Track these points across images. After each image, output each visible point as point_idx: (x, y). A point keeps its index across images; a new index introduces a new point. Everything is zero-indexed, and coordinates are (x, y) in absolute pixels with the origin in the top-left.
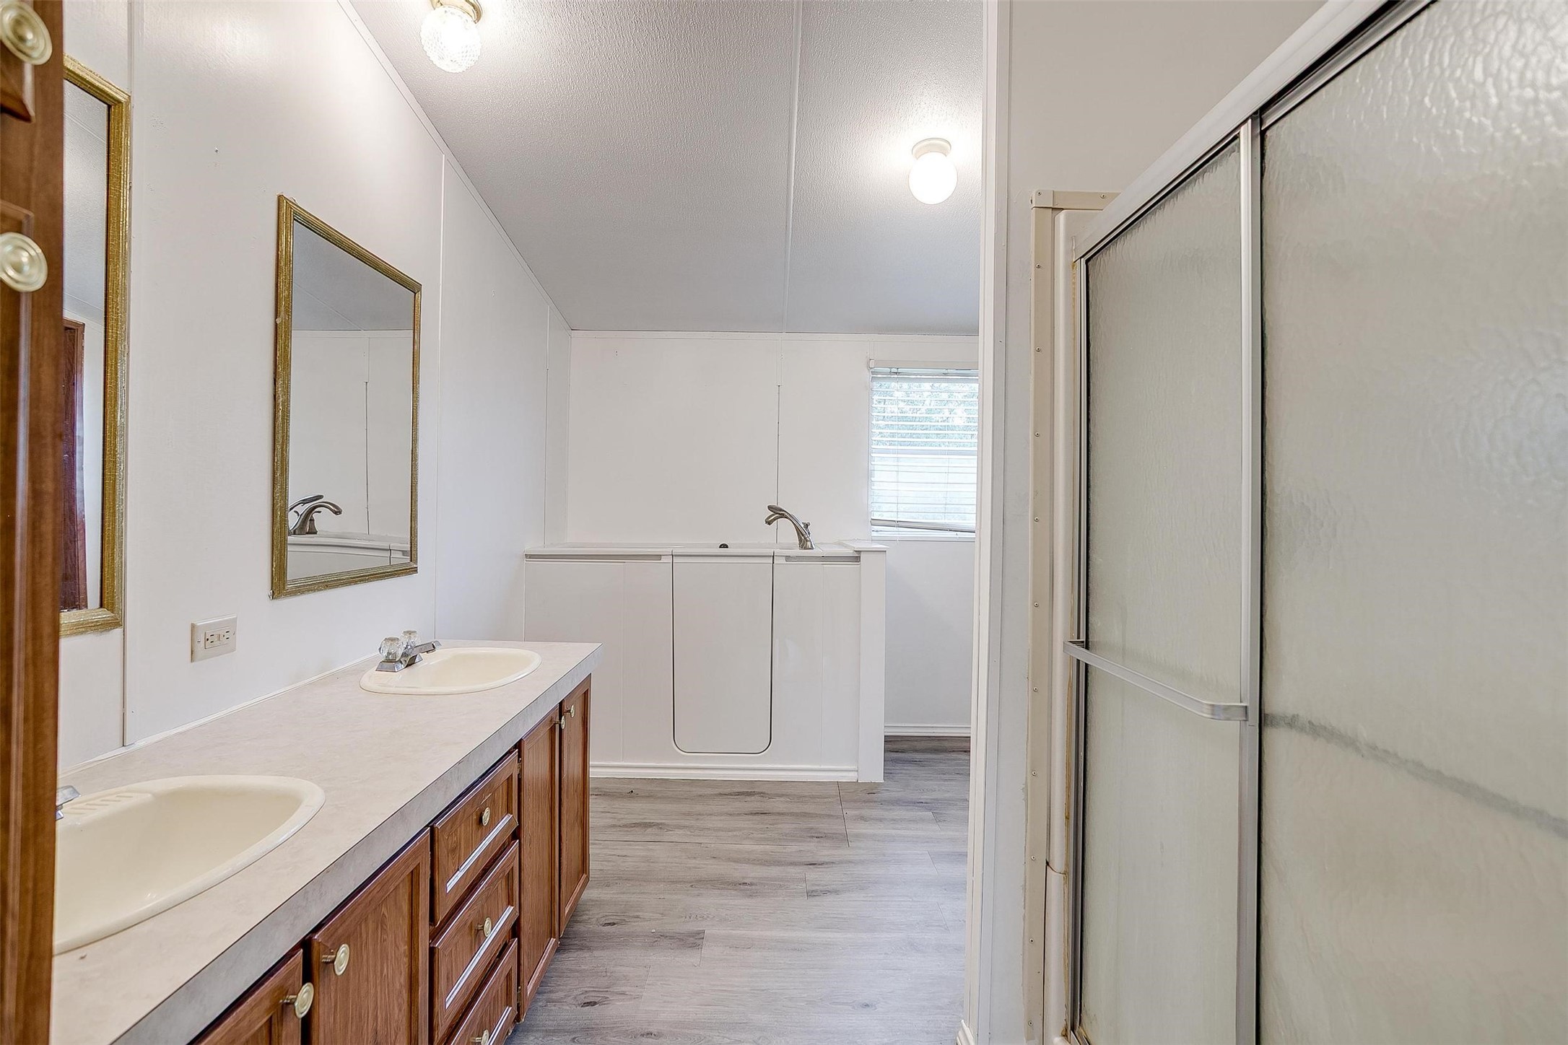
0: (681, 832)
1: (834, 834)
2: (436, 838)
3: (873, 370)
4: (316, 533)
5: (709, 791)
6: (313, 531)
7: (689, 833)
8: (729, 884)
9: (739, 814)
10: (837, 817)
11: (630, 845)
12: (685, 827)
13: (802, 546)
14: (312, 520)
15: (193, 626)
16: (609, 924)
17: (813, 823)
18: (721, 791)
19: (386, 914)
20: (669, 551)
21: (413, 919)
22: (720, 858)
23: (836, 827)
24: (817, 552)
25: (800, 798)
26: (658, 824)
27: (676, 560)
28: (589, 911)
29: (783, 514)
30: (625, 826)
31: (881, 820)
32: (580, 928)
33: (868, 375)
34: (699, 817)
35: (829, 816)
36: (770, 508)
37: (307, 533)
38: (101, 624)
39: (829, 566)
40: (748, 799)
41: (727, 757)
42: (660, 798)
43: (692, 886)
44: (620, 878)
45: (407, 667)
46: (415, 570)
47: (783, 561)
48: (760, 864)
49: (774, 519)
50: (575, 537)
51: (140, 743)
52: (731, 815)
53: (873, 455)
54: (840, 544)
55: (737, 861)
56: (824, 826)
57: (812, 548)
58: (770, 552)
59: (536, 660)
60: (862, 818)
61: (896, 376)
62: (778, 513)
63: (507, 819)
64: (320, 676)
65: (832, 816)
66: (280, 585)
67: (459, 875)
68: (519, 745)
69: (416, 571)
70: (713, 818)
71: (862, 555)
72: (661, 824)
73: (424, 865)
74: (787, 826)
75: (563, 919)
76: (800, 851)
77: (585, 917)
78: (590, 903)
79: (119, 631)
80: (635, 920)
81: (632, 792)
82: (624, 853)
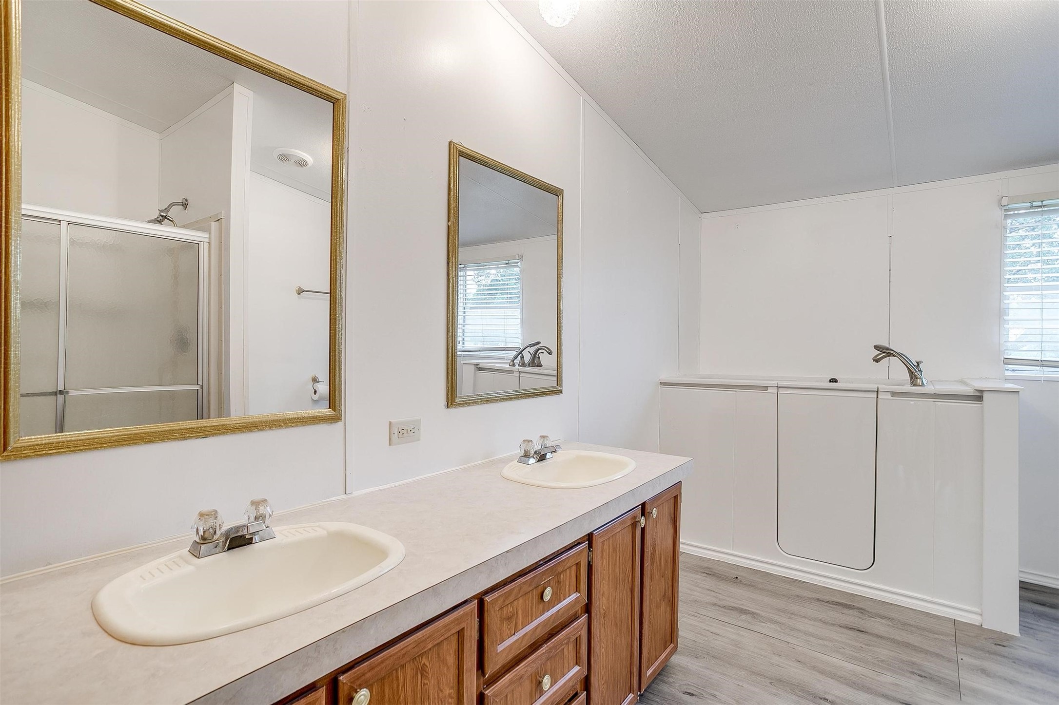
0: (773, 626)
1: (942, 678)
2: (486, 609)
3: (1005, 208)
4: (541, 366)
5: (808, 594)
6: (540, 365)
7: (779, 629)
8: (809, 693)
9: (833, 625)
10: (949, 661)
11: (725, 626)
12: (776, 622)
13: (912, 383)
14: (539, 358)
15: (390, 423)
16: (689, 694)
17: (917, 658)
18: (820, 596)
19: (427, 664)
20: (774, 383)
21: (460, 670)
22: (804, 663)
23: (947, 672)
24: (929, 389)
25: (905, 626)
26: (753, 613)
27: (781, 391)
28: (676, 675)
29: (891, 354)
30: (724, 607)
31: (1011, 682)
32: (664, 688)
33: (1000, 213)
34: (793, 616)
35: (938, 655)
36: (876, 347)
37: (537, 366)
38: (328, 419)
39: (941, 404)
40: (846, 611)
41: (828, 566)
42: (761, 589)
43: (771, 683)
44: (708, 654)
45: (538, 461)
46: (560, 392)
47: (889, 396)
48: (847, 684)
49: (882, 358)
50: (705, 371)
51: (356, 493)
52: (824, 623)
53: (1005, 293)
54: (963, 382)
55: (822, 672)
56: (931, 665)
57: (923, 385)
58: (874, 387)
59: (632, 465)
60: (984, 671)
61: (1040, 209)
62: (884, 352)
63: (574, 596)
64: (484, 461)
65: (942, 656)
66: (451, 399)
67: (514, 639)
68: (590, 537)
69: (562, 392)
70: (806, 621)
71: (985, 395)
72: (756, 613)
73: (469, 629)
74: (884, 652)
75: (644, 680)
76: (897, 685)
77: (671, 680)
78: (679, 669)
79: (340, 424)
80: (712, 698)
81: (737, 578)
82: (717, 631)
